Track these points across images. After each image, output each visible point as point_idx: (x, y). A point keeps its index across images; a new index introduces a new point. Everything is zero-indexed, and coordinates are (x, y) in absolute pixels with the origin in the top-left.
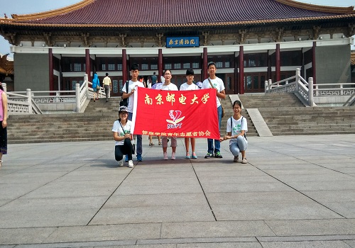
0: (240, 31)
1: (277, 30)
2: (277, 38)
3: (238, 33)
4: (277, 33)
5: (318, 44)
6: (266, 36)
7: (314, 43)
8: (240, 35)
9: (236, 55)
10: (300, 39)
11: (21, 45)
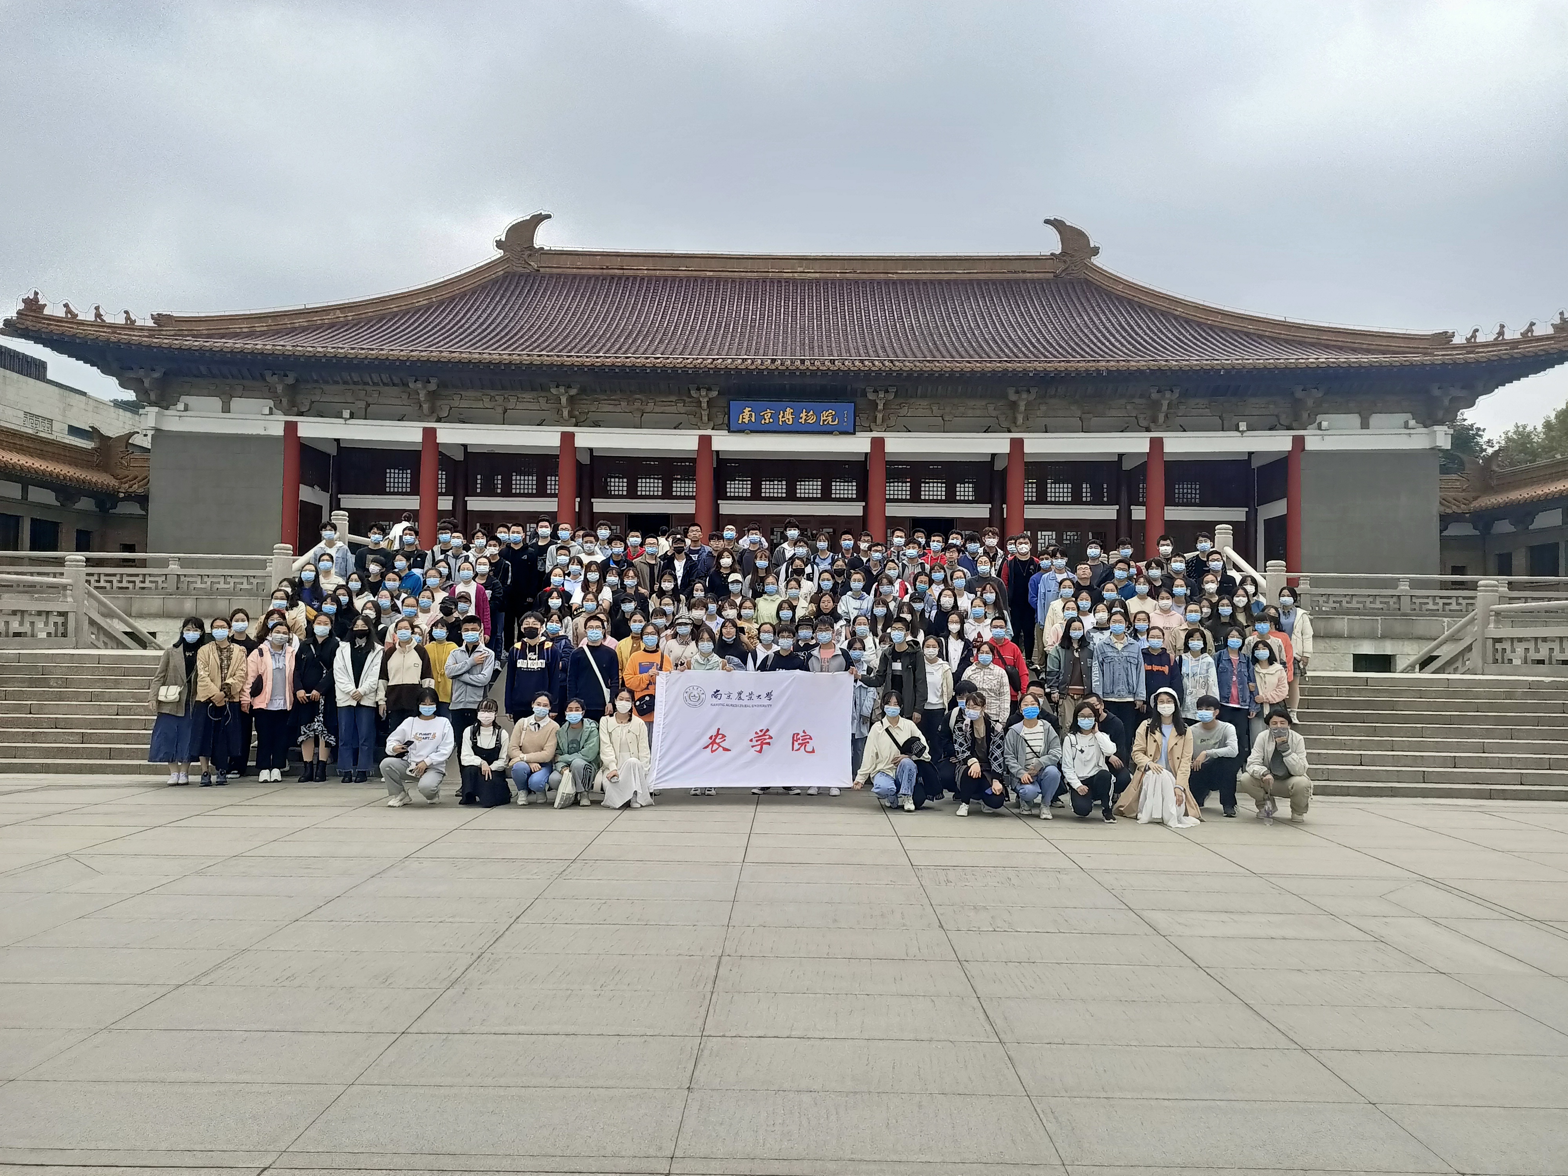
0: (1011, 392)
1: (1155, 396)
2: (1154, 420)
3: (1005, 396)
4: (1155, 406)
5: (1314, 442)
6: (1114, 413)
7: (1299, 442)
8: (1014, 405)
9: (999, 466)
10: (1243, 426)
11: (181, 406)
